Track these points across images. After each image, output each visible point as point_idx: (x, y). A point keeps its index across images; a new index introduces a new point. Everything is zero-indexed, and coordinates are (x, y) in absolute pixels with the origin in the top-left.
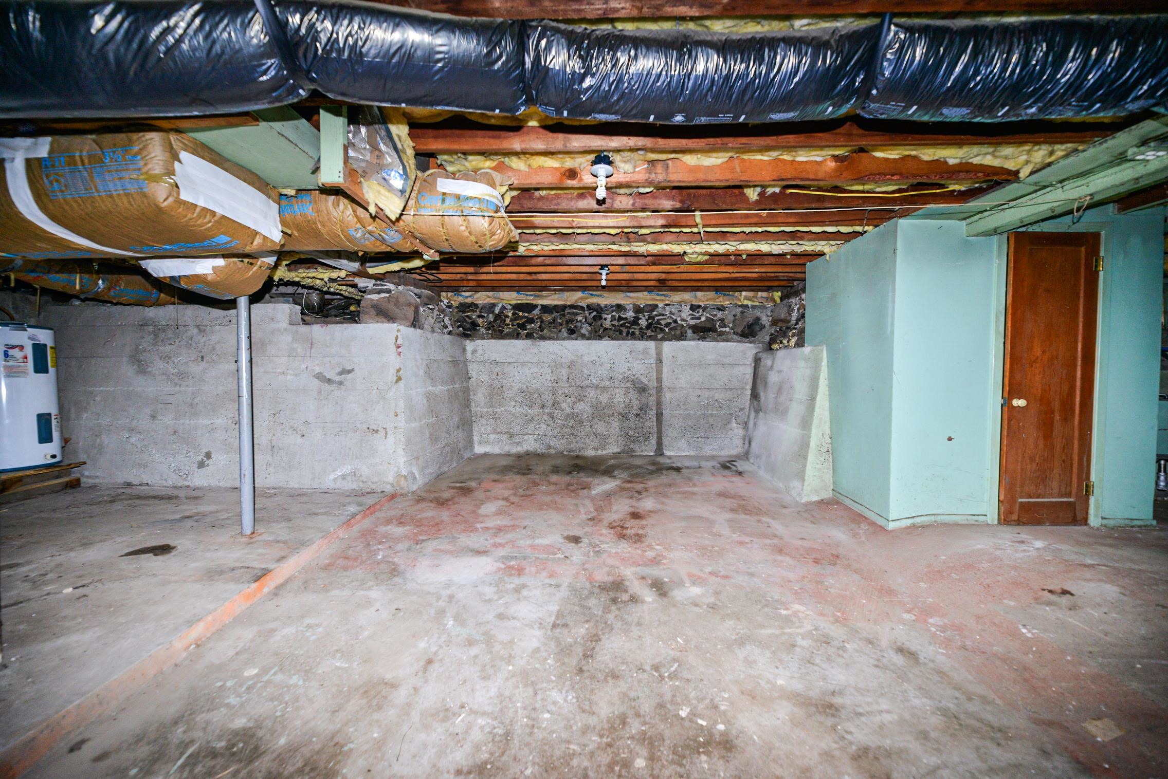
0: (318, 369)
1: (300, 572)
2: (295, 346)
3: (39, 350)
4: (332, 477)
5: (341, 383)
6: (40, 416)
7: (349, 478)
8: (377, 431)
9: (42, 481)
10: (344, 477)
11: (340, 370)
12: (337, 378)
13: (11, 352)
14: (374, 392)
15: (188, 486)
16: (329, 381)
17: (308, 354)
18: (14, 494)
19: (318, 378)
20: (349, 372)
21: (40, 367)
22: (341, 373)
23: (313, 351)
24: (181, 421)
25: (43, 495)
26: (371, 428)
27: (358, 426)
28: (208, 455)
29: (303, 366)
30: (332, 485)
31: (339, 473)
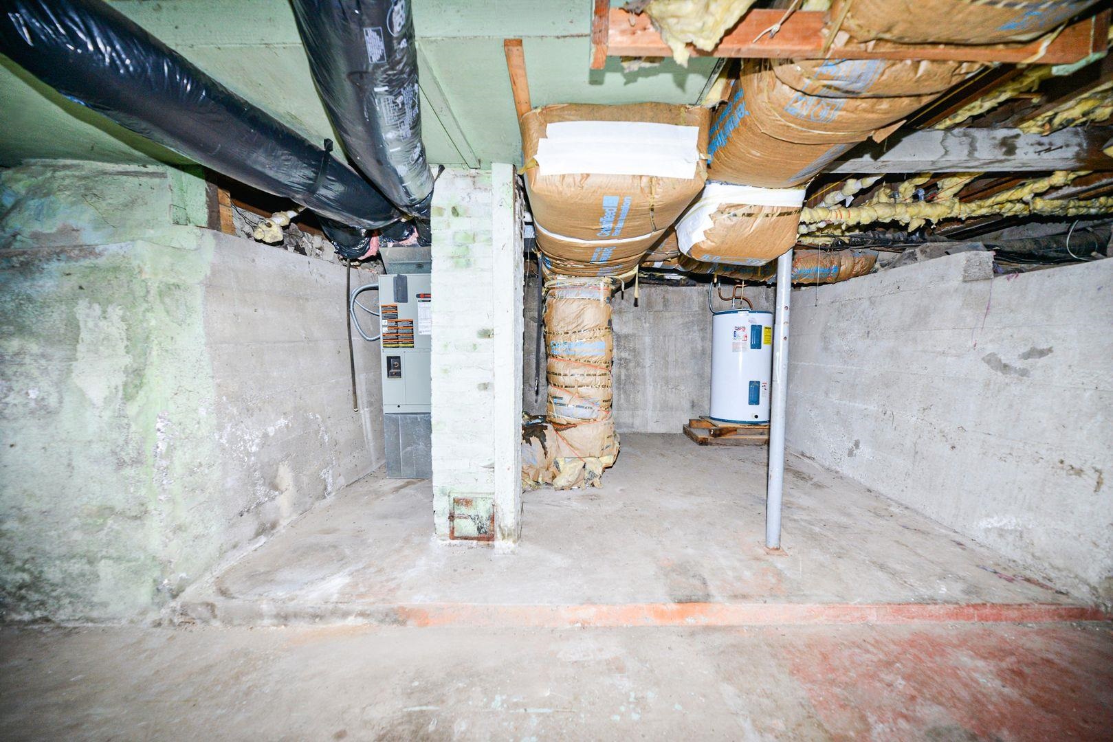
0: (990, 348)
1: (751, 628)
2: (965, 312)
3: (756, 330)
4: (984, 524)
5: (1024, 373)
6: (751, 383)
7: (1010, 538)
8: (1079, 472)
9: (750, 434)
10: (1001, 533)
11: (1024, 349)
12: (1019, 364)
13: (738, 332)
14: (1088, 394)
15: (837, 472)
16: (1005, 368)
17: (980, 325)
18: (729, 439)
19: (988, 362)
20: (1042, 353)
21: (756, 345)
22: (1027, 356)
23: (989, 318)
24: (844, 402)
25: (748, 445)
26: (1067, 462)
27: (1043, 452)
28: (857, 445)
29: (971, 344)
30: (981, 538)
31: (994, 522)
